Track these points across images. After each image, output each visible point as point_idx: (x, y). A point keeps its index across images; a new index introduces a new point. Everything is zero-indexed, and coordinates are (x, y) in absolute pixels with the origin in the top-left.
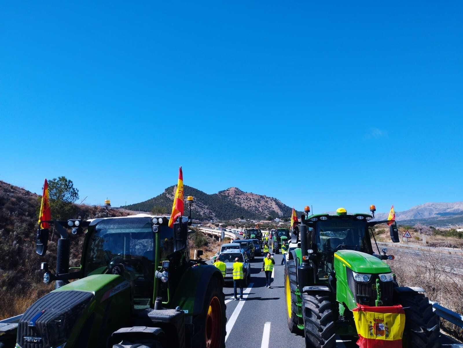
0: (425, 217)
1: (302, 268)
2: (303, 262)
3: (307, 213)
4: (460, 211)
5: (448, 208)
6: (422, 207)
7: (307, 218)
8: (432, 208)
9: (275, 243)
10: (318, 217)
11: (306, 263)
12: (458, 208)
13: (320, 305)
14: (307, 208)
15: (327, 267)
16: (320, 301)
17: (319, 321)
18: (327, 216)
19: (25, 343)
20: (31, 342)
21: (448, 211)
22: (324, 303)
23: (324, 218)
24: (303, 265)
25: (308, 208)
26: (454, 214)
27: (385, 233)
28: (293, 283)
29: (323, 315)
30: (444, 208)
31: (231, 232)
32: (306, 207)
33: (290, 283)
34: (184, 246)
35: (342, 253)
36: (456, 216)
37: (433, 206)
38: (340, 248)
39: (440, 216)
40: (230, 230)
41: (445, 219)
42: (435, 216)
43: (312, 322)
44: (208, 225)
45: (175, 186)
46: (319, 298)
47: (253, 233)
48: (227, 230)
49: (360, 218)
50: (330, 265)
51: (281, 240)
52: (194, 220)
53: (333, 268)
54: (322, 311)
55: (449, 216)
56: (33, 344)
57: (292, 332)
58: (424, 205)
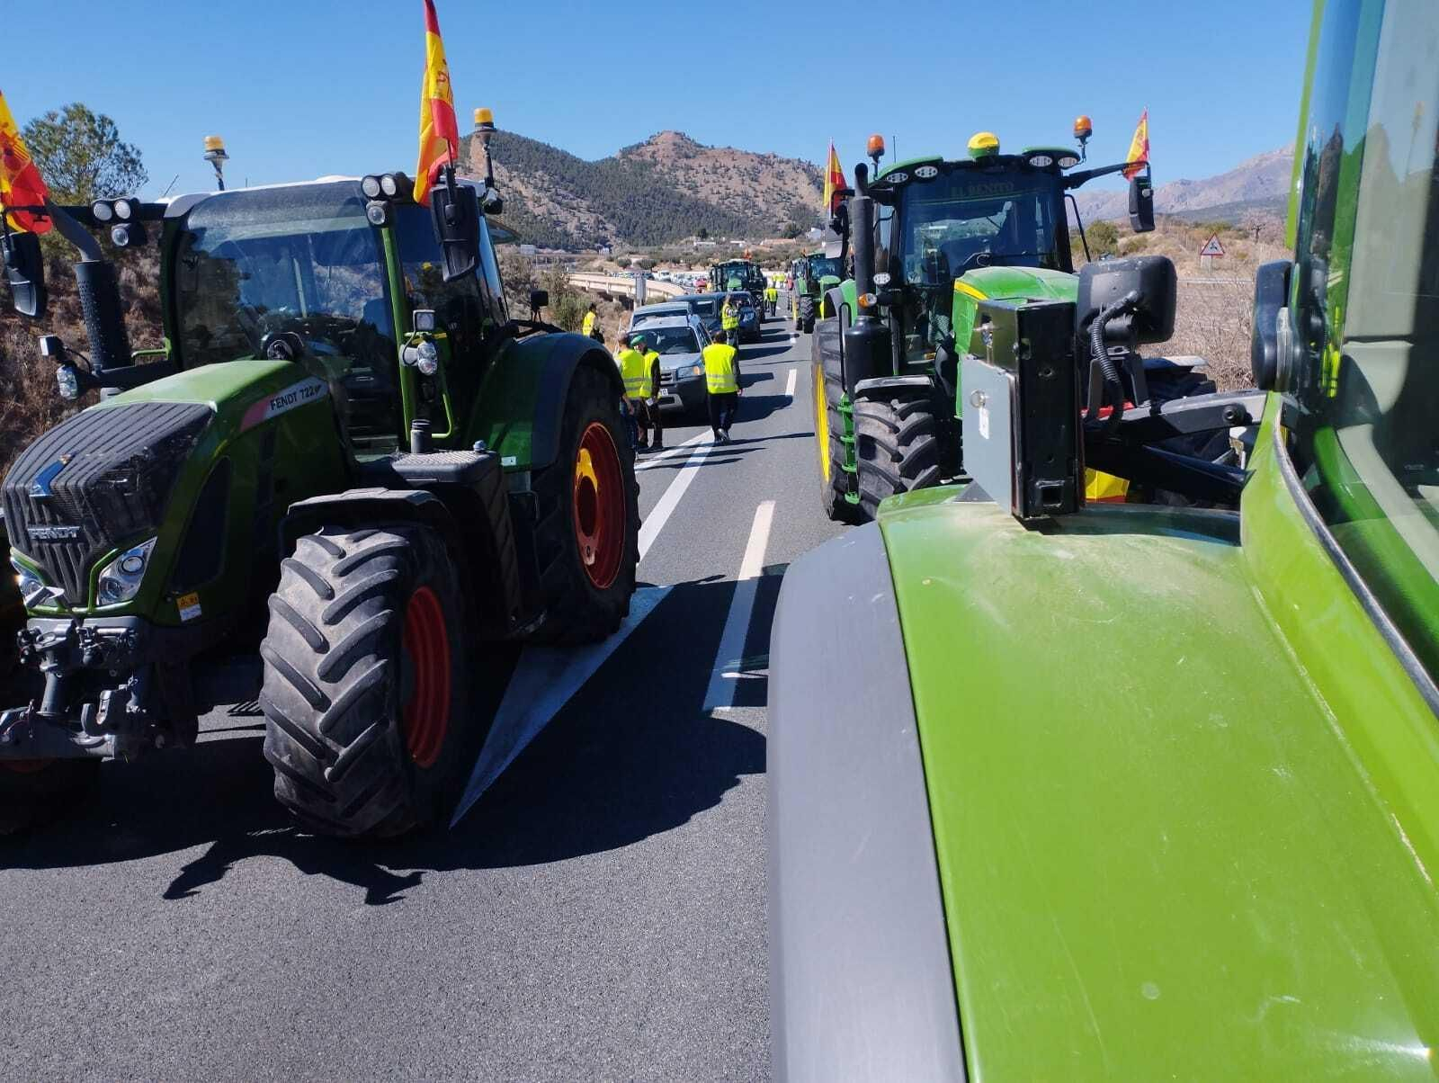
0: (1278, 193)
1: (856, 333)
2: (859, 314)
3: (876, 160)
6: (1277, 158)
7: (876, 175)
9: (804, 299)
10: (909, 169)
11: (867, 317)
13: (902, 426)
14: (876, 140)
15: (936, 328)
16: (903, 415)
17: (896, 468)
18: (936, 163)
19: (35, 545)
20: (51, 541)
22: (914, 418)
23: (928, 172)
24: (861, 324)
25: (879, 140)
27: (1148, 249)
28: (832, 382)
29: (907, 452)
31: (669, 280)
32: (873, 139)
33: (826, 382)
34: (472, 263)
35: (976, 276)
38: (973, 265)
40: (667, 277)
43: (876, 472)
44: (596, 264)
45: (474, 139)
46: (899, 406)
47: (735, 275)
48: (655, 275)
49: (1041, 162)
50: (942, 321)
51: (822, 288)
52: (550, 250)
53: (950, 327)
54: (906, 440)
56: (59, 544)
57: (833, 518)
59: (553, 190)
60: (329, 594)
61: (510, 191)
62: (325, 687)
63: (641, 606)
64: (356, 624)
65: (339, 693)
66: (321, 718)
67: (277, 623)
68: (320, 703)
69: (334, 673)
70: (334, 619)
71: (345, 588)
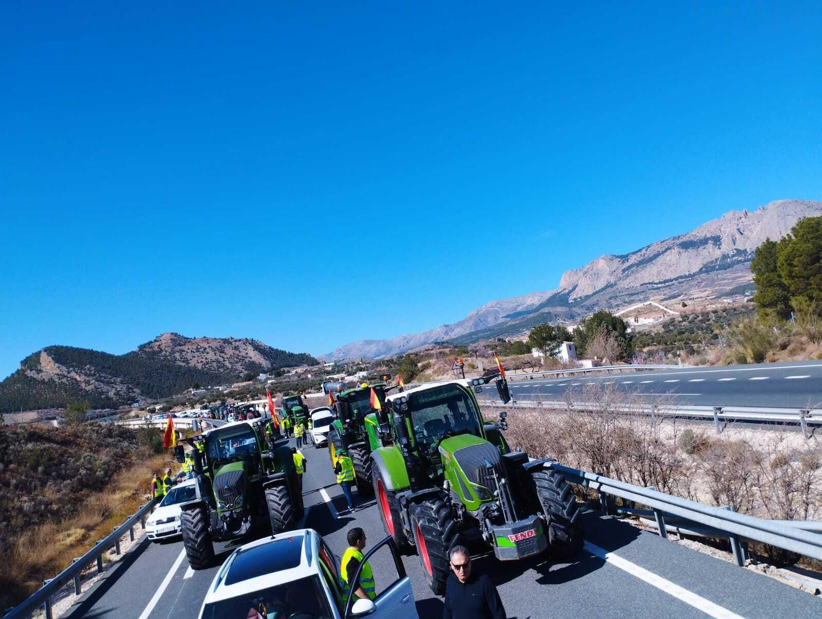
0: (489, 325)
1: (344, 435)
3: (341, 393)
4: (534, 307)
5: (518, 306)
6: (484, 310)
7: (341, 397)
8: (498, 309)
10: (349, 394)
11: (345, 431)
12: (532, 302)
13: (361, 454)
15: (361, 430)
16: (361, 451)
17: (362, 463)
21: (520, 309)
22: (363, 451)
26: (528, 312)
27: (432, 367)
30: (514, 305)
31: (187, 417)
35: (370, 417)
36: (531, 315)
37: (499, 306)
38: (368, 413)
39: (509, 319)
40: (186, 414)
41: (517, 322)
42: (503, 320)
45: (43, 352)
46: (359, 450)
48: (177, 414)
50: (362, 427)
51: (294, 413)
53: (365, 429)
54: (362, 457)
55: (522, 317)
58: (486, 306)
59: (98, 375)
60: (278, 496)
61: (69, 379)
62: (282, 511)
63: (306, 513)
64: (283, 501)
65: (284, 512)
66: (282, 517)
67: (270, 503)
68: (282, 514)
69: (283, 509)
70: (280, 500)
71: (280, 495)
